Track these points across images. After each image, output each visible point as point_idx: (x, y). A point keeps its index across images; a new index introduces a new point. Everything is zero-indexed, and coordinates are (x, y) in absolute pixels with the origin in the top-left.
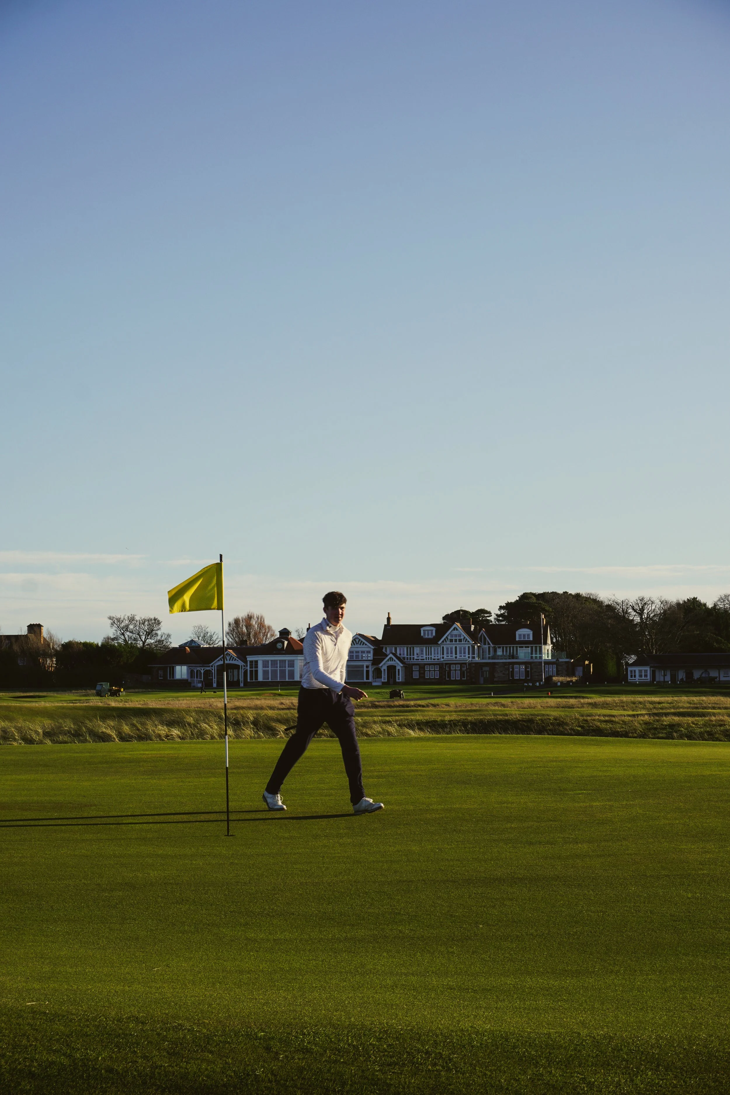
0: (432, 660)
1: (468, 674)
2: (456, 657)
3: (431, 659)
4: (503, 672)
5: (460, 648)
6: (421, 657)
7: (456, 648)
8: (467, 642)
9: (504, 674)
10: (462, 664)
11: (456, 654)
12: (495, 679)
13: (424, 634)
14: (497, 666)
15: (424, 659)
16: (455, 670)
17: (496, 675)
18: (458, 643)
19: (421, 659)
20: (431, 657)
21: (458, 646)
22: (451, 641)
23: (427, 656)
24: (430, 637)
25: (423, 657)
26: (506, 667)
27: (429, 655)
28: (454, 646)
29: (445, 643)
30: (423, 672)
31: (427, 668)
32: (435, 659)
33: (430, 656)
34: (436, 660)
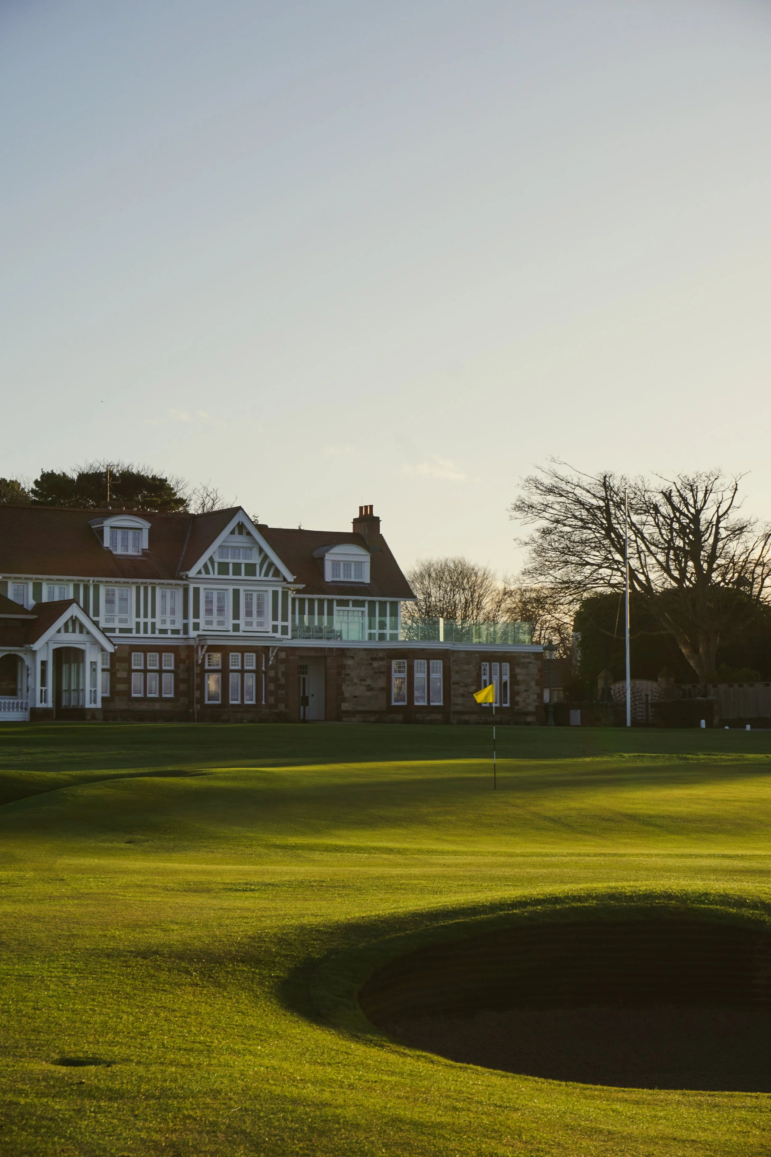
0: (157, 635)
1: (272, 687)
2: (236, 627)
3: (153, 632)
4: (368, 682)
5: (249, 596)
6: (121, 621)
7: (236, 593)
8: (270, 578)
9: (370, 688)
10: (262, 652)
11: (236, 616)
12: (345, 706)
13: (113, 539)
14: (350, 662)
15: (130, 631)
16: (242, 671)
17: (348, 691)
18: (243, 577)
19: (122, 630)
20: (153, 624)
21: (242, 588)
22: (223, 568)
23: (142, 620)
24: (131, 552)
25: (125, 621)
26: (375, 664)
27: (146, 616)
28: (231, 588)
29: (204, 575)
30: (124, 675)
31: (137, 661)
32: (164, 631)
33: (149, 620)
34: (169, 635)
